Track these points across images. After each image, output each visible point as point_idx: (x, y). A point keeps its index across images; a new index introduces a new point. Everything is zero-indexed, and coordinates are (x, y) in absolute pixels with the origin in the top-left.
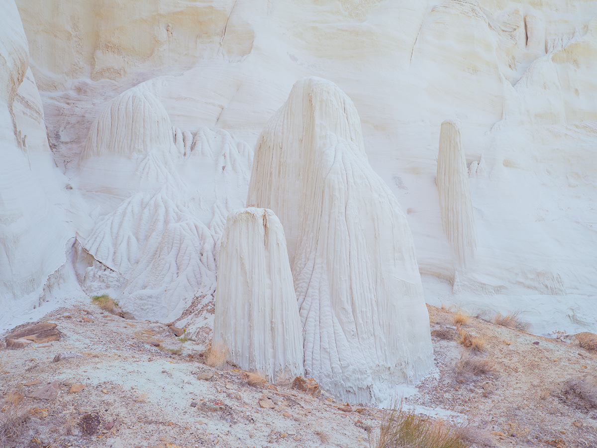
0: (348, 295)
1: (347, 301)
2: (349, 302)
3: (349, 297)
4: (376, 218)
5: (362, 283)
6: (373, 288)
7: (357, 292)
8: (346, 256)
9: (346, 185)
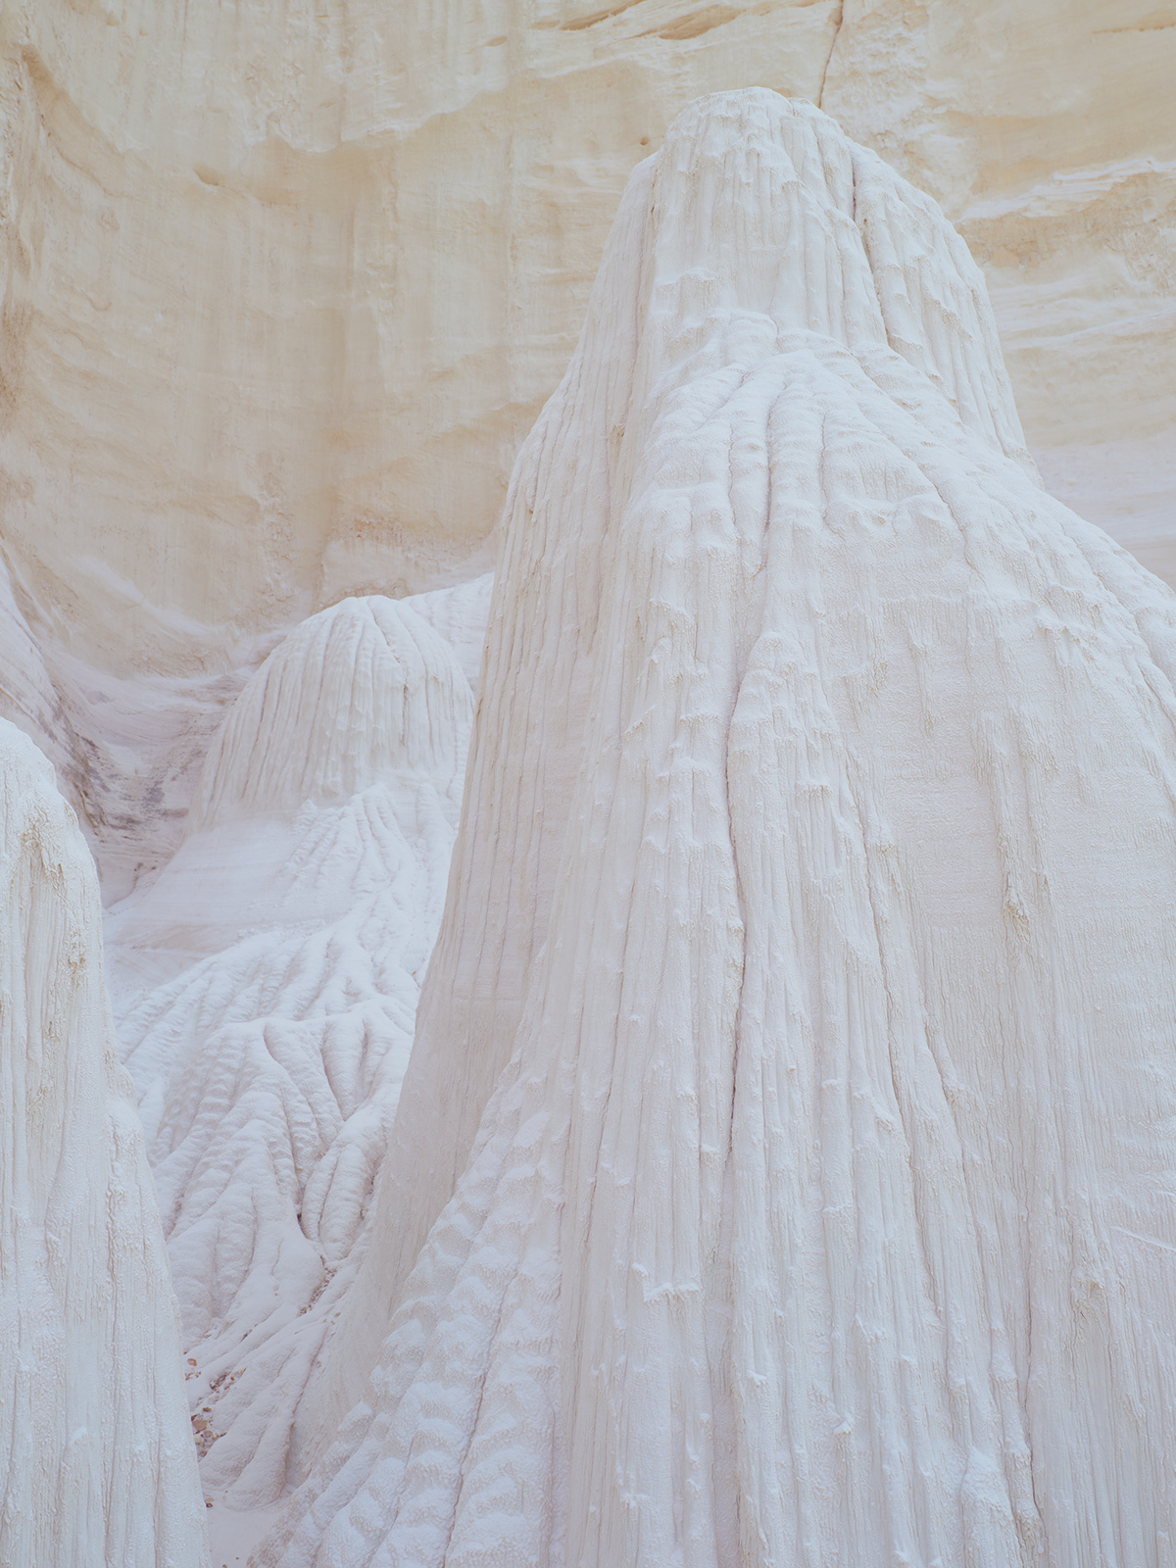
0: (696, 1454)
1: (680, 1528)
2: (700, 1528)
3: (698, 1483)
4: (1002, 748)
5: (853, 1329)
6: (995, 1385)
7: (787, 1427)
8: (700, 1073)
9: (754, 534)
